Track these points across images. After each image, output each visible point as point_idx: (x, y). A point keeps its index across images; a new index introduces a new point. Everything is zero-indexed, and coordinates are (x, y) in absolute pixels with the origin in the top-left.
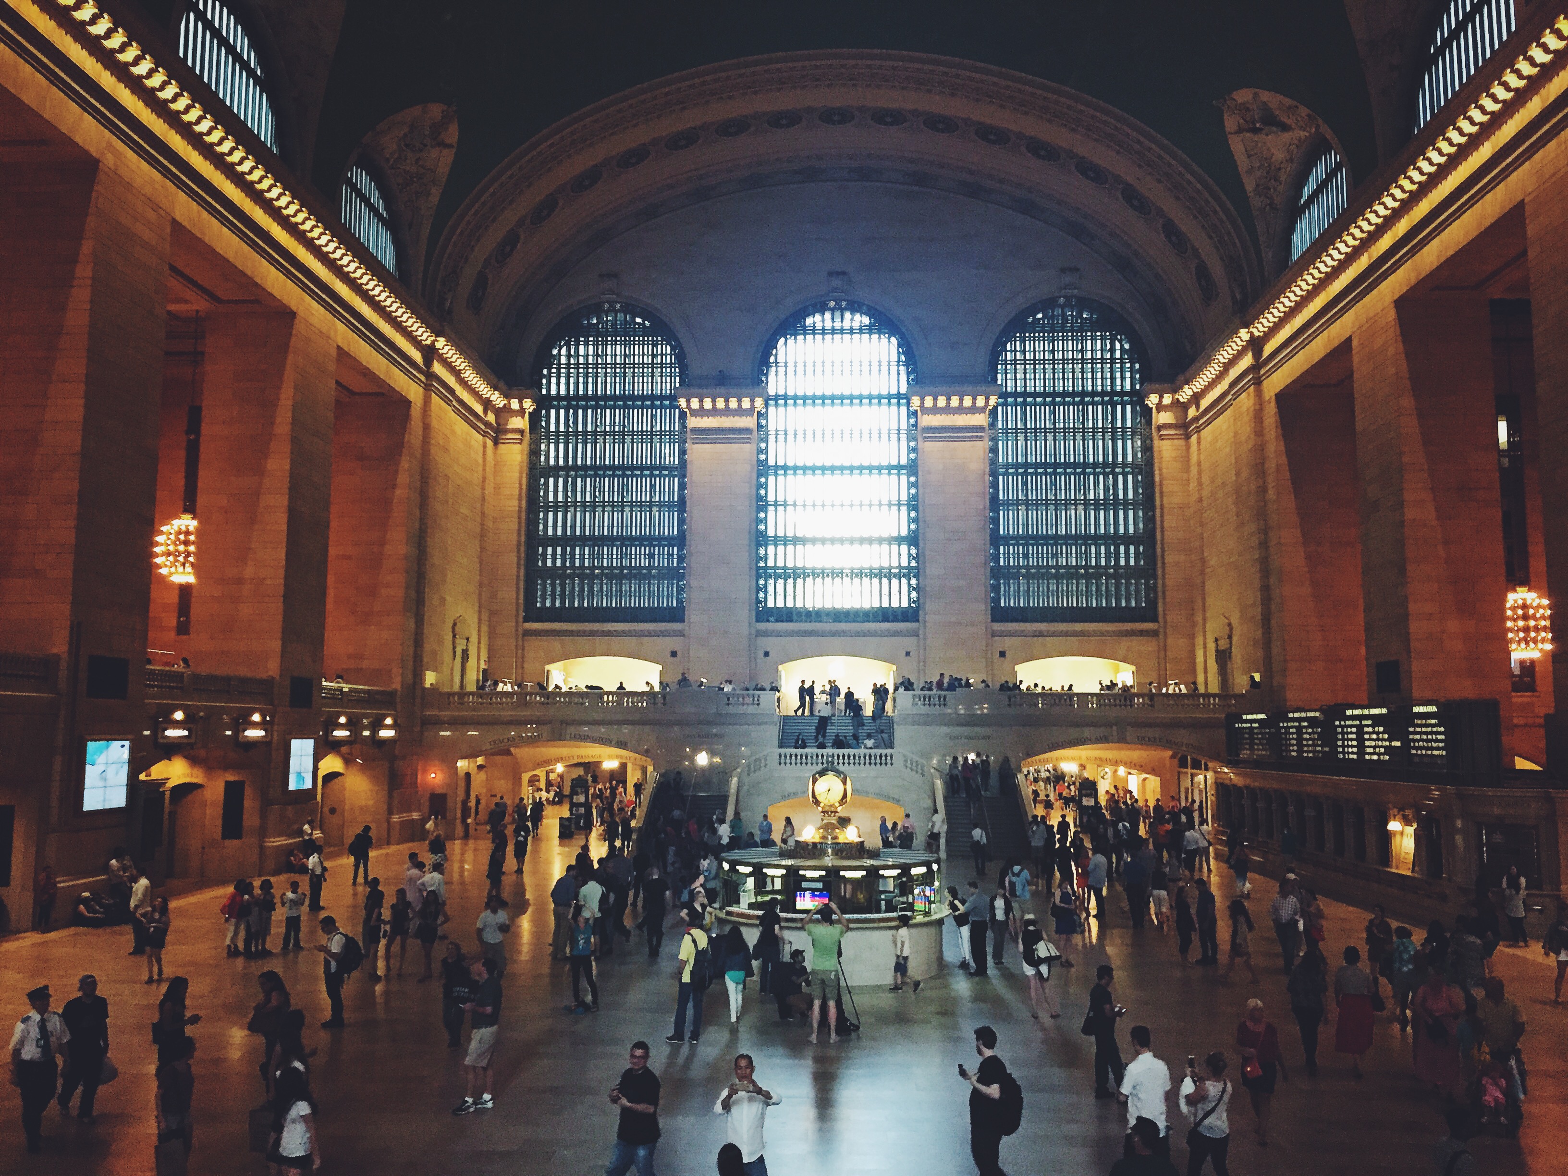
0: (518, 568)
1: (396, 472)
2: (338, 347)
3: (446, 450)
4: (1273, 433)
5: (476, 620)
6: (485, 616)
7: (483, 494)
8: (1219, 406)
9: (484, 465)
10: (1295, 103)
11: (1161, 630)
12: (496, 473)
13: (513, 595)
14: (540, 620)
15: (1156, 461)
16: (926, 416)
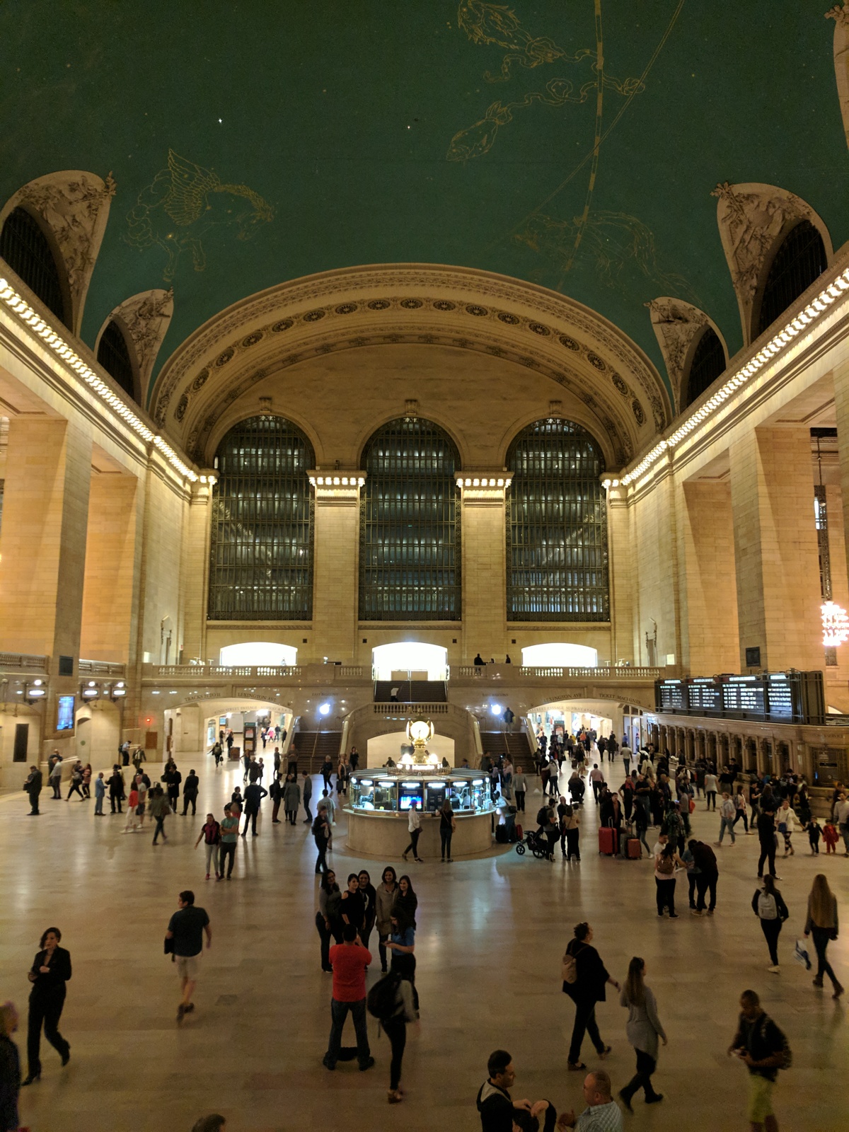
0: (204, 585)
1: (127, 523)
2: (94, 443)
3: (159, 509)
4: (681, 506)
5: (176, 619)
6: (182, 617)
7: (182, 537)
8: (648, 488)
9: (183, 518)
10: (692, 306)
11: (613, 628)
12: (190, 523)
13: (201, 602)
14: (217, 619)
15: (609, 521)
16: (466, 491)
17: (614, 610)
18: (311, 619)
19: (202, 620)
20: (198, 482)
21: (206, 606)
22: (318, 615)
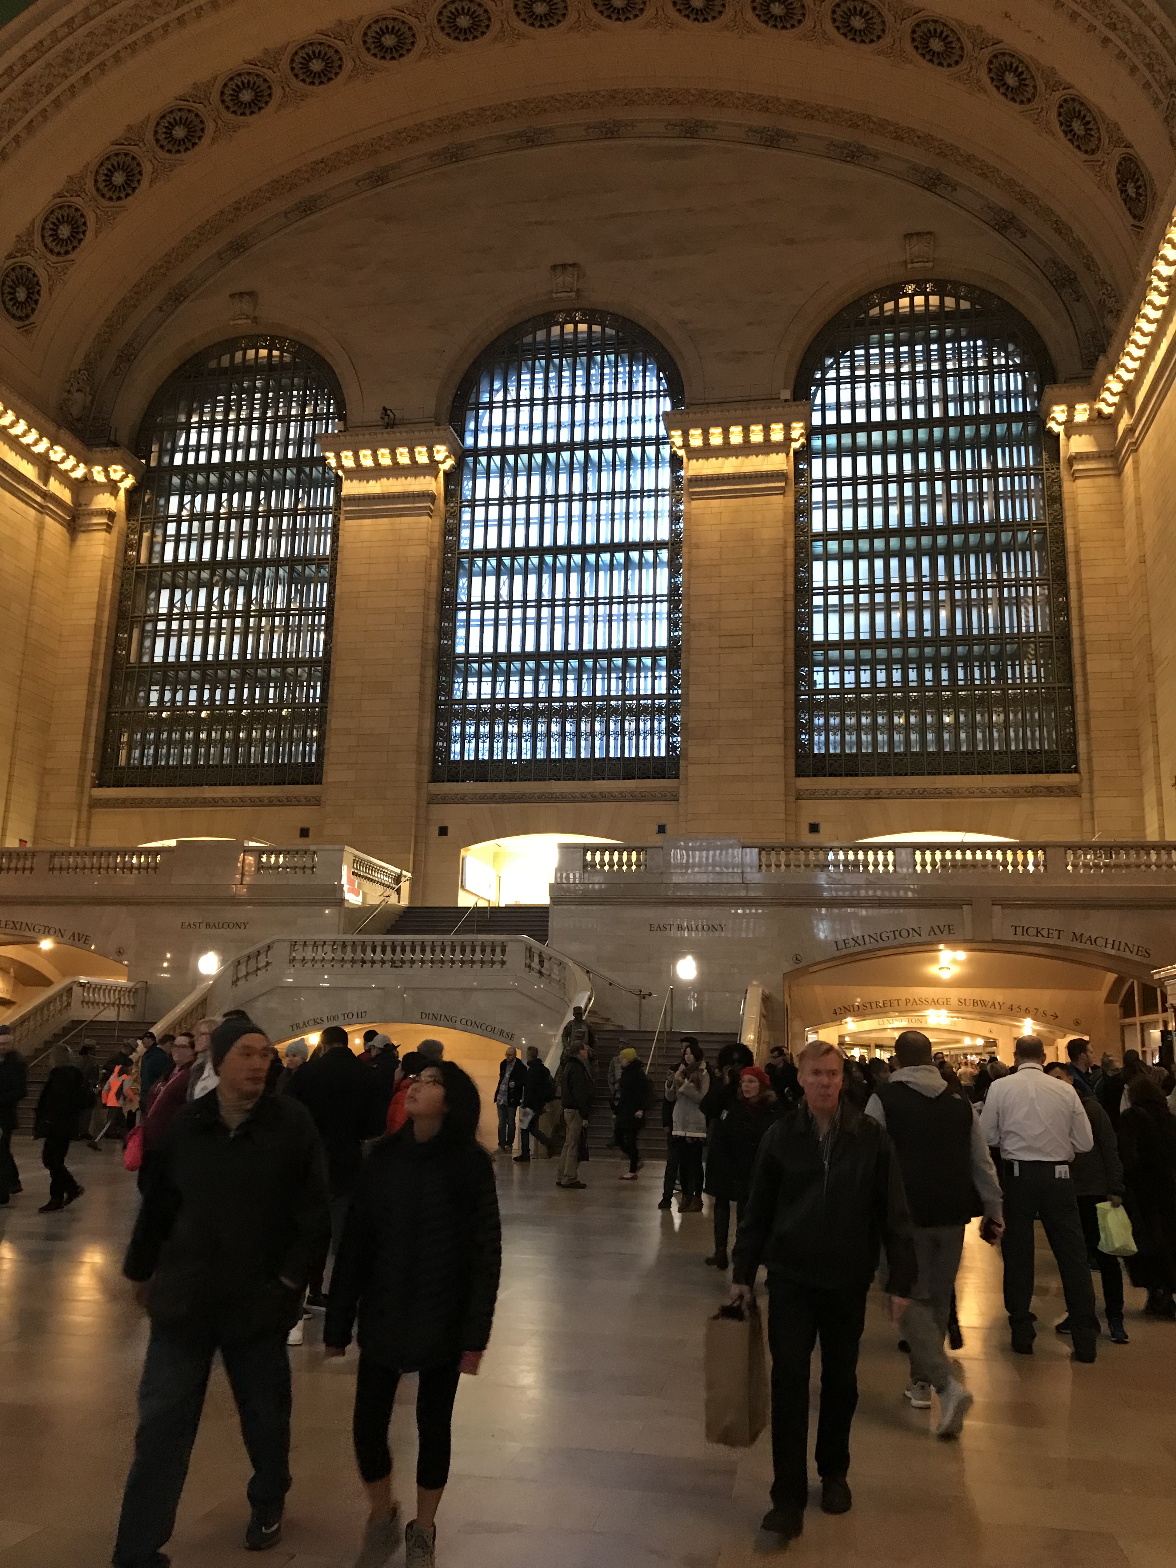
7: (33, 596)
11: (1085, 786)
12: (68, 573)
13: (78, 746)
14: (118, 784)
15: (1068, 514)
16: (693, 462)
17: (1089, 740)
18: (319, 782)
19: (81, 785)
20: (87, 480)
21: (90, 756)
22: (332, 774)
